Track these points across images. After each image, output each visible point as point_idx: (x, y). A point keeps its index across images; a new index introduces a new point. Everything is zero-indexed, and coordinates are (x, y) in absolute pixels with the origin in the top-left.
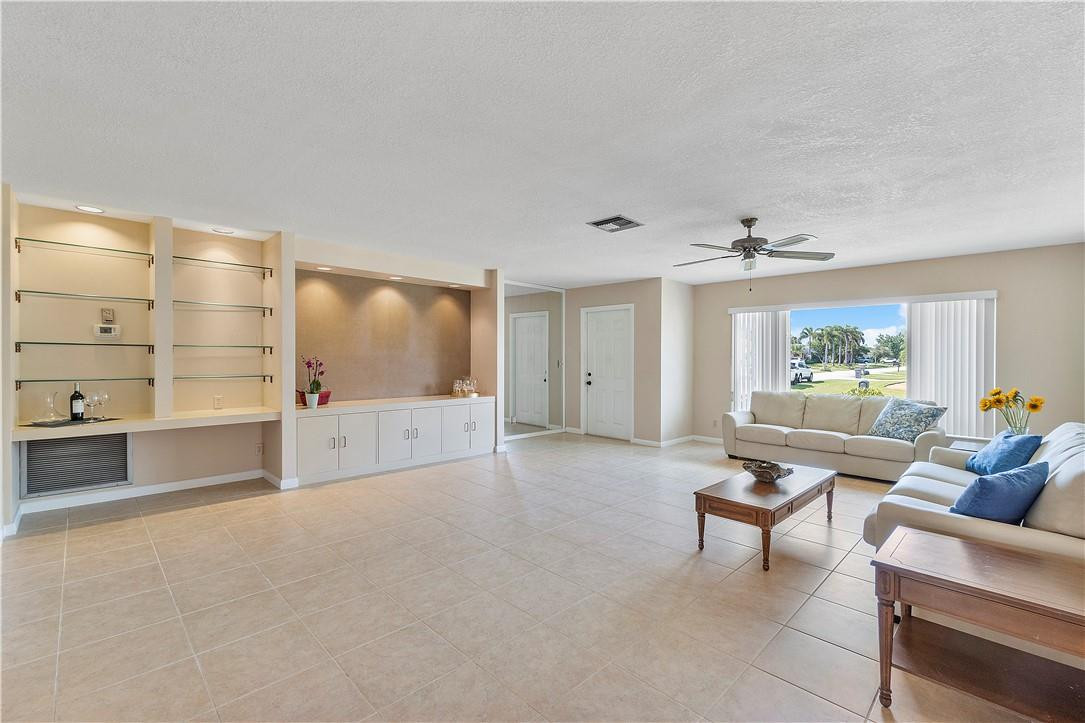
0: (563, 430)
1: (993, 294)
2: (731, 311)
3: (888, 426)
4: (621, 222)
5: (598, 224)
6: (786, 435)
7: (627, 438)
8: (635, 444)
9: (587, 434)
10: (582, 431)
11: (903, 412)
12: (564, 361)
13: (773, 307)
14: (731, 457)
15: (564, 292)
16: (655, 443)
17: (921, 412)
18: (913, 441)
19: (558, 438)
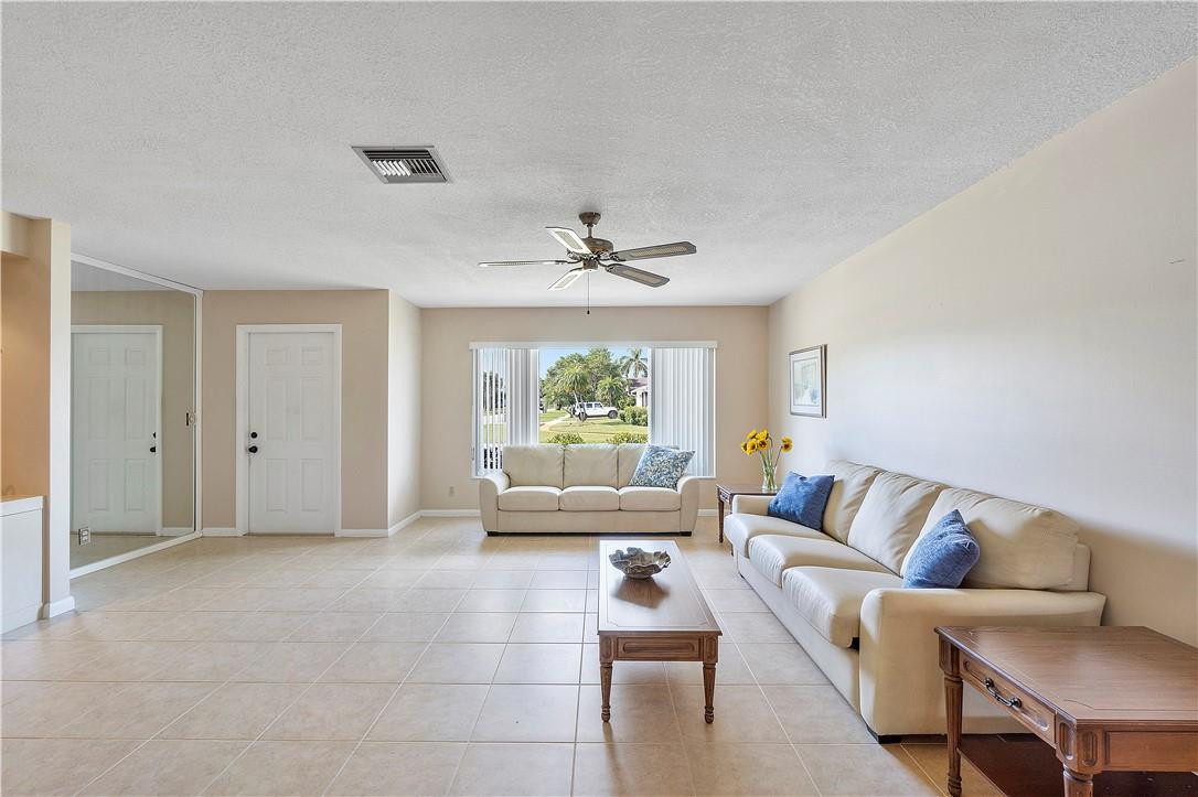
0: (198, 534)
1: (714, 344)
2: (473, 345)
3: (650, 473)
4: (422, 163)
5: (374, 155)
6: (559, 497)
7: (331, 531)
8: (344, 539)
9: (249, 534)
10: (240, 530)
11: (660, 458)
12: (199, 414)
13: (524, 345)
14: (491, 534)
15: (199, 295)
16: (379, 532)
17: (676, 458)
18: (675, 486)
19: (187, 552)
